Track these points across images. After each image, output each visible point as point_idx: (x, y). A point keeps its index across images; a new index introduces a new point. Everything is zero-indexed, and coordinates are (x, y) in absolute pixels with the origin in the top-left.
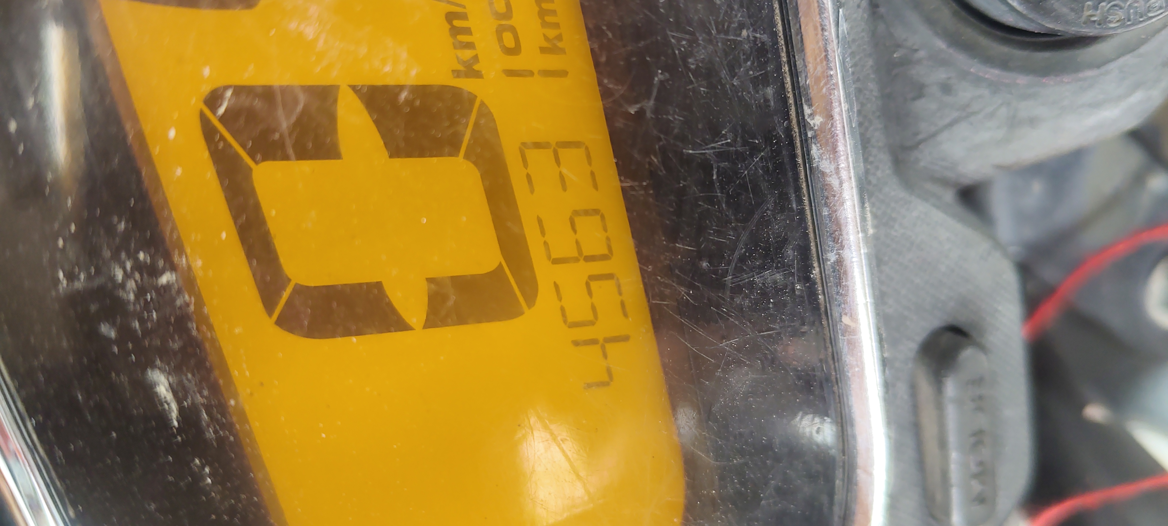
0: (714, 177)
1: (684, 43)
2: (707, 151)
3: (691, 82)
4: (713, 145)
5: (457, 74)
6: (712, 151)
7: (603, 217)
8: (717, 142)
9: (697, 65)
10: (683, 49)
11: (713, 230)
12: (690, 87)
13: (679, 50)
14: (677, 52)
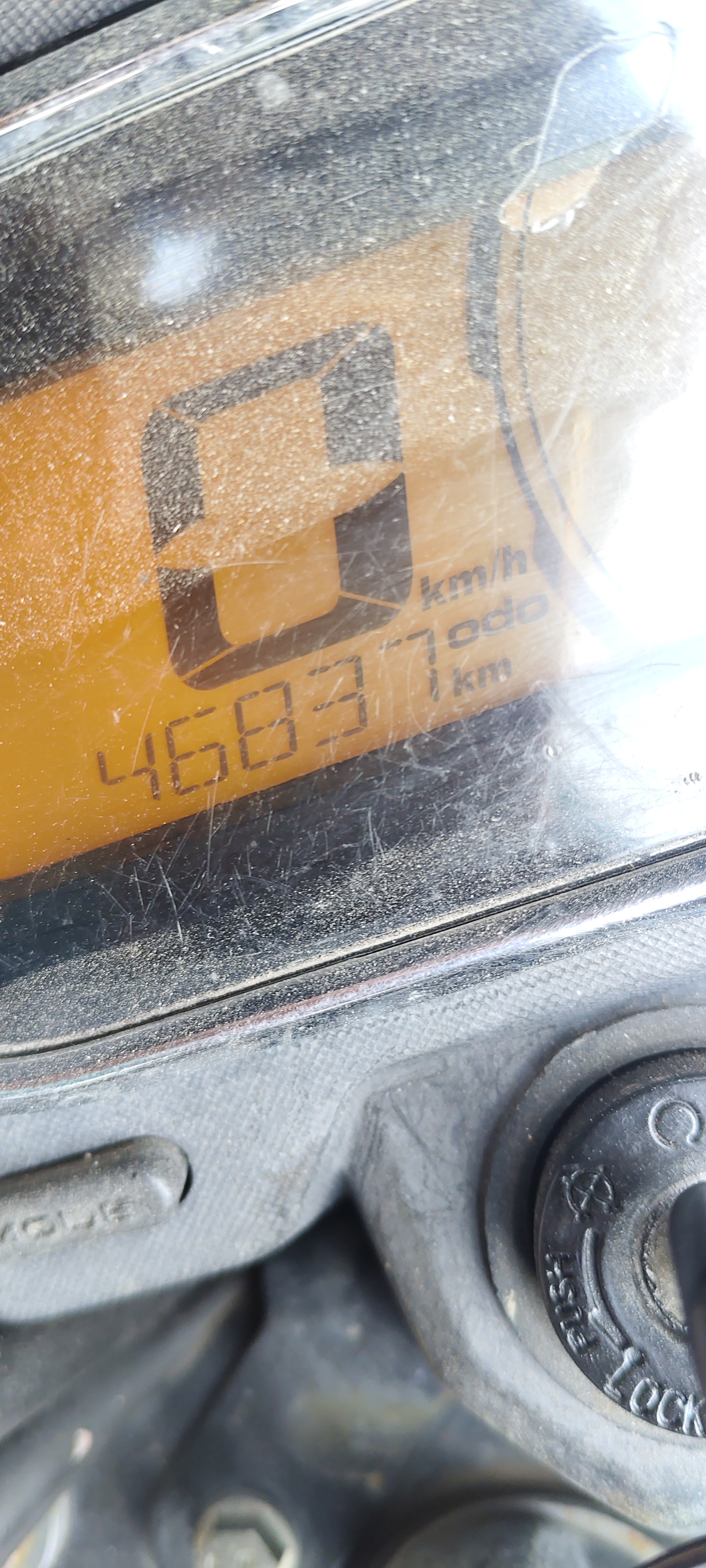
0: (345, 846)
1: (479, 794)
2: (371, 834)
3: (440, 807)
4: (378, 840)
5: (425, 582)
6: (372, 839)
7: (288, 755)
8: (382, 844)
9: (458, 812)
10: (472, 794)
11: (289, 852)
12: (435, 807)
13: (471, 790)
14: (469, 788)
